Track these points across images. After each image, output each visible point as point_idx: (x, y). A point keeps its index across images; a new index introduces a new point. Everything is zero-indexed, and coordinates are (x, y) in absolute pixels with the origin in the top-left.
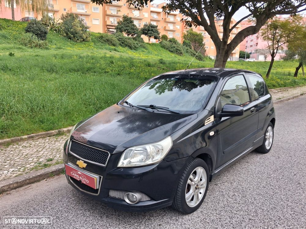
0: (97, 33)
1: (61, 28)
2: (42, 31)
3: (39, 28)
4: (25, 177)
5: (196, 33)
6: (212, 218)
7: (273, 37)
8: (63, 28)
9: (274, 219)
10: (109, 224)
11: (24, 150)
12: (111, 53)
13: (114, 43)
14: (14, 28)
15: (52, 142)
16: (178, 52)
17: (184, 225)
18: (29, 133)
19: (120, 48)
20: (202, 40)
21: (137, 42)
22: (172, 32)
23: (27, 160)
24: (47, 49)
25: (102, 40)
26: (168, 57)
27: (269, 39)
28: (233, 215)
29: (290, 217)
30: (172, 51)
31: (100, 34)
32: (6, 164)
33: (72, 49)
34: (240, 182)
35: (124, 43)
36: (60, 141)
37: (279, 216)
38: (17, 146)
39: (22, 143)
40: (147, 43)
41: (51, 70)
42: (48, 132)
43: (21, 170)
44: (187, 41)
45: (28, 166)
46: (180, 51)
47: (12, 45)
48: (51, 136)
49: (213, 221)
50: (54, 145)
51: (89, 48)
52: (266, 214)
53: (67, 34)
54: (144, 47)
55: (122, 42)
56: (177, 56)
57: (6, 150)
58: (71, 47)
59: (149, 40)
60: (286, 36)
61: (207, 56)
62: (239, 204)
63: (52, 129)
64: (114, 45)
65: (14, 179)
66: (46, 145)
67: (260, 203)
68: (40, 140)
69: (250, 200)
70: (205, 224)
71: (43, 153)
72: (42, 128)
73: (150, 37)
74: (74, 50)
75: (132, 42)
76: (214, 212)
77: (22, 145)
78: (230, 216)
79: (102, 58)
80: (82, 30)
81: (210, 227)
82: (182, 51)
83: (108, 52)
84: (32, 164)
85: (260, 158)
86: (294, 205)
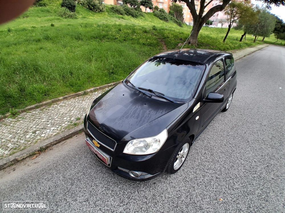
0: (110, 5)
1: (85, 2)
2: (72, 5)
3: (70, 3)
4: (62, 136)
5: (178, 4)
6: (190, 176)
7: (231, 12)
8: (86, 2)
9: (233, 177)
10: (119, 181)
11: (61, 109)
12: (119, 21)
13: (121, 12)
14: (54, 4)
15: (80, 102)
16: (165, 19)
17: (171, 184)
18: (64, 95)
19: (126, 17)
20: (182, 10)
21: (137, 12)
22: (161, 4)
23: (63, 119)
24: (76, 18)
25: (114, 10)
26: (159, 24)
27: (228, 14)
28: (205, 174)
29: (243, 175)
30: (161, 19)
31: (112, 5)
32: (49, 123)
33: (93, 18)
34: (209, 140)
35: (128, 13)
36: (85, 100)
37: (236, 175)
38: (56, 106)
39: (60, 103)
40: (144, 13)
41: (78, 38)
42: (77, 93)
43: (59, 129)
44: (172, 11)
45: (63, 125)
46: (166, 18)
47: (53, 17)
48: (80, 96)
49: (191, 179)
50: (81, 105)
51: (104, 17)
52: (227, 173)
53: (89, 6)
54: (142, 16)
55: (127, 12)
56: (164, 22)
57: (49, 110)
58: (92, 16)
59: (146, 10)
60: (240, 13)
61: (184, 23)
62: (209, 162)
63: (79, 91)
64: (121, 14)
65: (54, 138)
66: (76, 104)
67: (223, 161)
68: (72, 99)
69: (216, 158)
70: (186, 183)
71: (74, 113)
72: (73, 91)
73: (146, 7)
74: (94, 19)
75: (134, 11)
76: (192, 170)
77: (60, 105)
78: (203, 175)
79: (113, 26)
80: (99, 3)
81: (189, 185)
82: (168, 19)
83: (117, 19)
84: (66, 123)
85: (221, 116)
86: (245, 163)
